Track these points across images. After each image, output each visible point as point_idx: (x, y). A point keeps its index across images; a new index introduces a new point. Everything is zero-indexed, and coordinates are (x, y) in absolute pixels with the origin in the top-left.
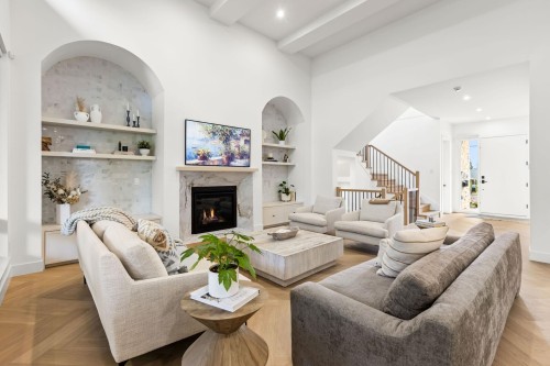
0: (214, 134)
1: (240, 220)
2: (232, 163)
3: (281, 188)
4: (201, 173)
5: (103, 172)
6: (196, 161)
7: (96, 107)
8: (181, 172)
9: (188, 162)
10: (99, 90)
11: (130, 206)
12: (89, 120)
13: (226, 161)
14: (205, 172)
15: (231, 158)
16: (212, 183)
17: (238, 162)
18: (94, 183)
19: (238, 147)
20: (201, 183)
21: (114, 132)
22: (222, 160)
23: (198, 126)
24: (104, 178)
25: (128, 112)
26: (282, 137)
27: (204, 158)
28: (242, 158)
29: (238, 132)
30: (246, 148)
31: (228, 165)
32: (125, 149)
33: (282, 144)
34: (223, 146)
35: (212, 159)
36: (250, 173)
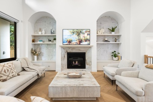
0: (73, 33)
1: (87, 66)
2: (81, 43)
3: (112, 54)
4: (69, 48)
5: (46, 47)
6: (67, 43)
7: (43, 30)
8: (62, 47)
9: (64, 44)
10: (45, 25)
11: (53, 57)
12: (42, 34)
13: (78, 43)
14: (71, 47)
15: (81, 41)
16: (74, 51)
17: (84, 43)
18: (44, 50)
19: (84, 37)
20: (70, 51)
21: (49, 36)
22: (77, 43)
23: (67, 31)
24: (46, 49)
25: (51, 30)
26: (113, 30)
27: (70, 42)
28: (86, 41)
29: (84, 31)
30: (88, 37)
31: (80, 44)
32: (50, 41)
33: (113, 33)
34: (77, 37)
35: (73, 42)
36: (90, 47)
